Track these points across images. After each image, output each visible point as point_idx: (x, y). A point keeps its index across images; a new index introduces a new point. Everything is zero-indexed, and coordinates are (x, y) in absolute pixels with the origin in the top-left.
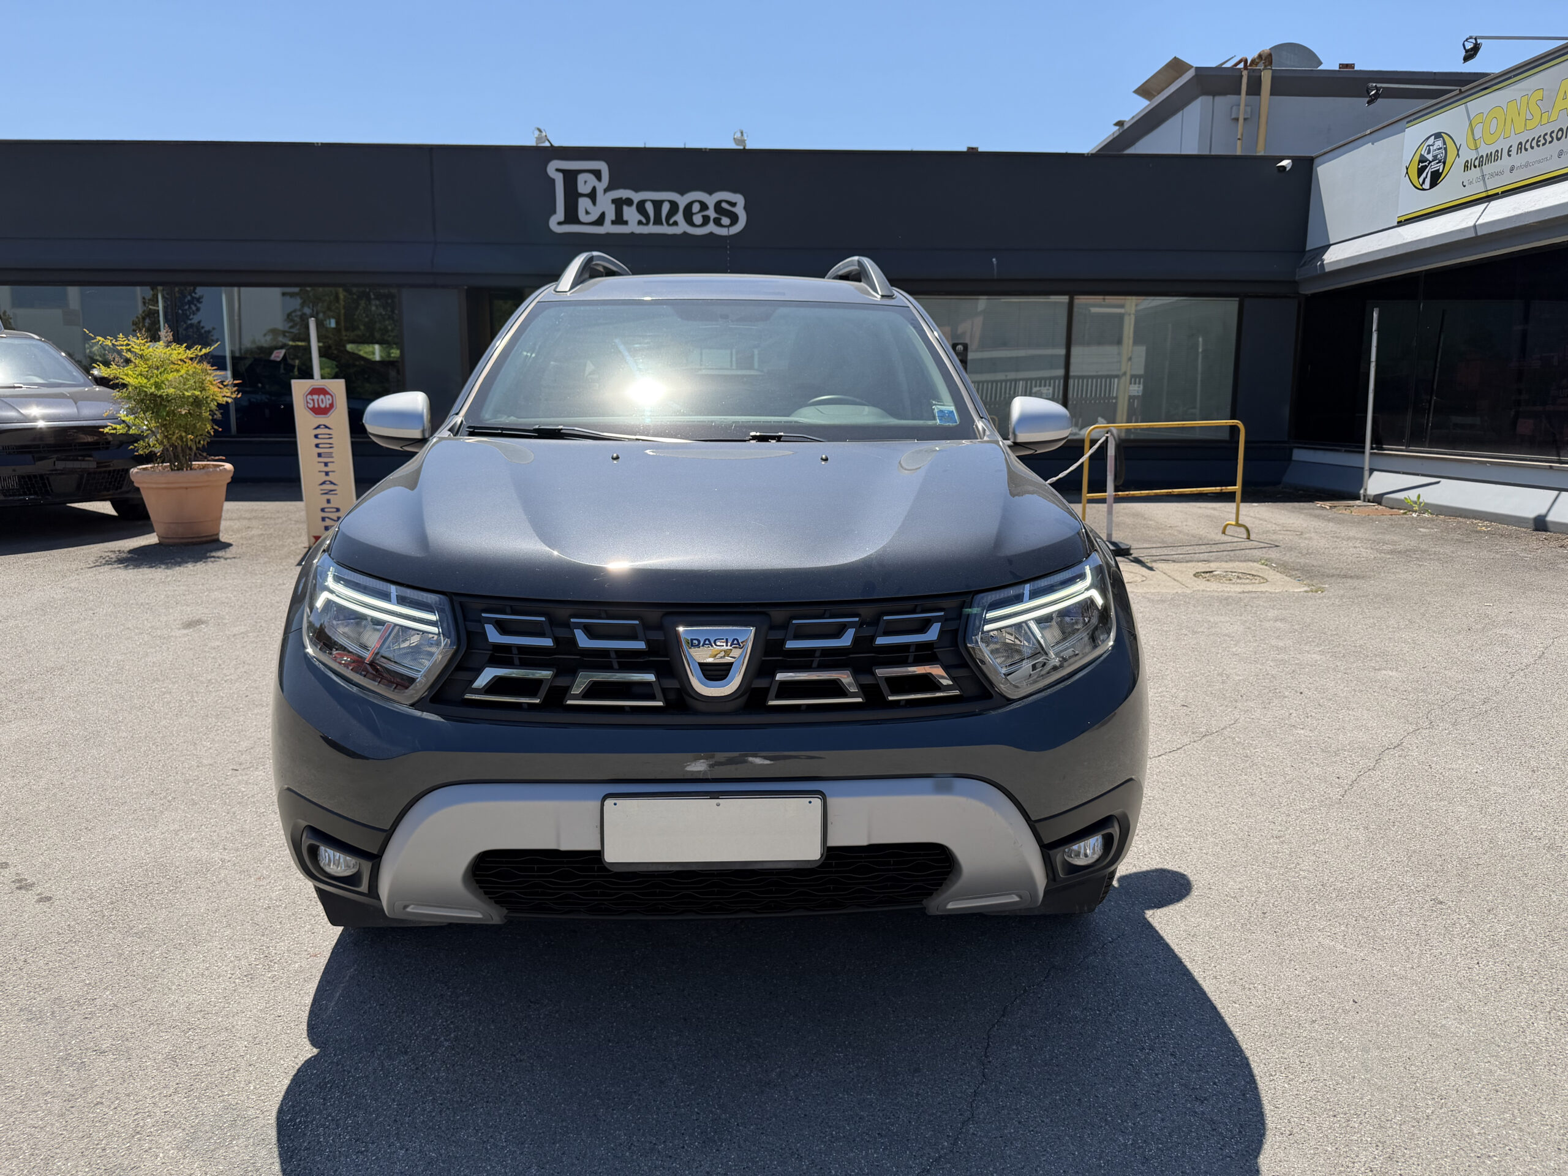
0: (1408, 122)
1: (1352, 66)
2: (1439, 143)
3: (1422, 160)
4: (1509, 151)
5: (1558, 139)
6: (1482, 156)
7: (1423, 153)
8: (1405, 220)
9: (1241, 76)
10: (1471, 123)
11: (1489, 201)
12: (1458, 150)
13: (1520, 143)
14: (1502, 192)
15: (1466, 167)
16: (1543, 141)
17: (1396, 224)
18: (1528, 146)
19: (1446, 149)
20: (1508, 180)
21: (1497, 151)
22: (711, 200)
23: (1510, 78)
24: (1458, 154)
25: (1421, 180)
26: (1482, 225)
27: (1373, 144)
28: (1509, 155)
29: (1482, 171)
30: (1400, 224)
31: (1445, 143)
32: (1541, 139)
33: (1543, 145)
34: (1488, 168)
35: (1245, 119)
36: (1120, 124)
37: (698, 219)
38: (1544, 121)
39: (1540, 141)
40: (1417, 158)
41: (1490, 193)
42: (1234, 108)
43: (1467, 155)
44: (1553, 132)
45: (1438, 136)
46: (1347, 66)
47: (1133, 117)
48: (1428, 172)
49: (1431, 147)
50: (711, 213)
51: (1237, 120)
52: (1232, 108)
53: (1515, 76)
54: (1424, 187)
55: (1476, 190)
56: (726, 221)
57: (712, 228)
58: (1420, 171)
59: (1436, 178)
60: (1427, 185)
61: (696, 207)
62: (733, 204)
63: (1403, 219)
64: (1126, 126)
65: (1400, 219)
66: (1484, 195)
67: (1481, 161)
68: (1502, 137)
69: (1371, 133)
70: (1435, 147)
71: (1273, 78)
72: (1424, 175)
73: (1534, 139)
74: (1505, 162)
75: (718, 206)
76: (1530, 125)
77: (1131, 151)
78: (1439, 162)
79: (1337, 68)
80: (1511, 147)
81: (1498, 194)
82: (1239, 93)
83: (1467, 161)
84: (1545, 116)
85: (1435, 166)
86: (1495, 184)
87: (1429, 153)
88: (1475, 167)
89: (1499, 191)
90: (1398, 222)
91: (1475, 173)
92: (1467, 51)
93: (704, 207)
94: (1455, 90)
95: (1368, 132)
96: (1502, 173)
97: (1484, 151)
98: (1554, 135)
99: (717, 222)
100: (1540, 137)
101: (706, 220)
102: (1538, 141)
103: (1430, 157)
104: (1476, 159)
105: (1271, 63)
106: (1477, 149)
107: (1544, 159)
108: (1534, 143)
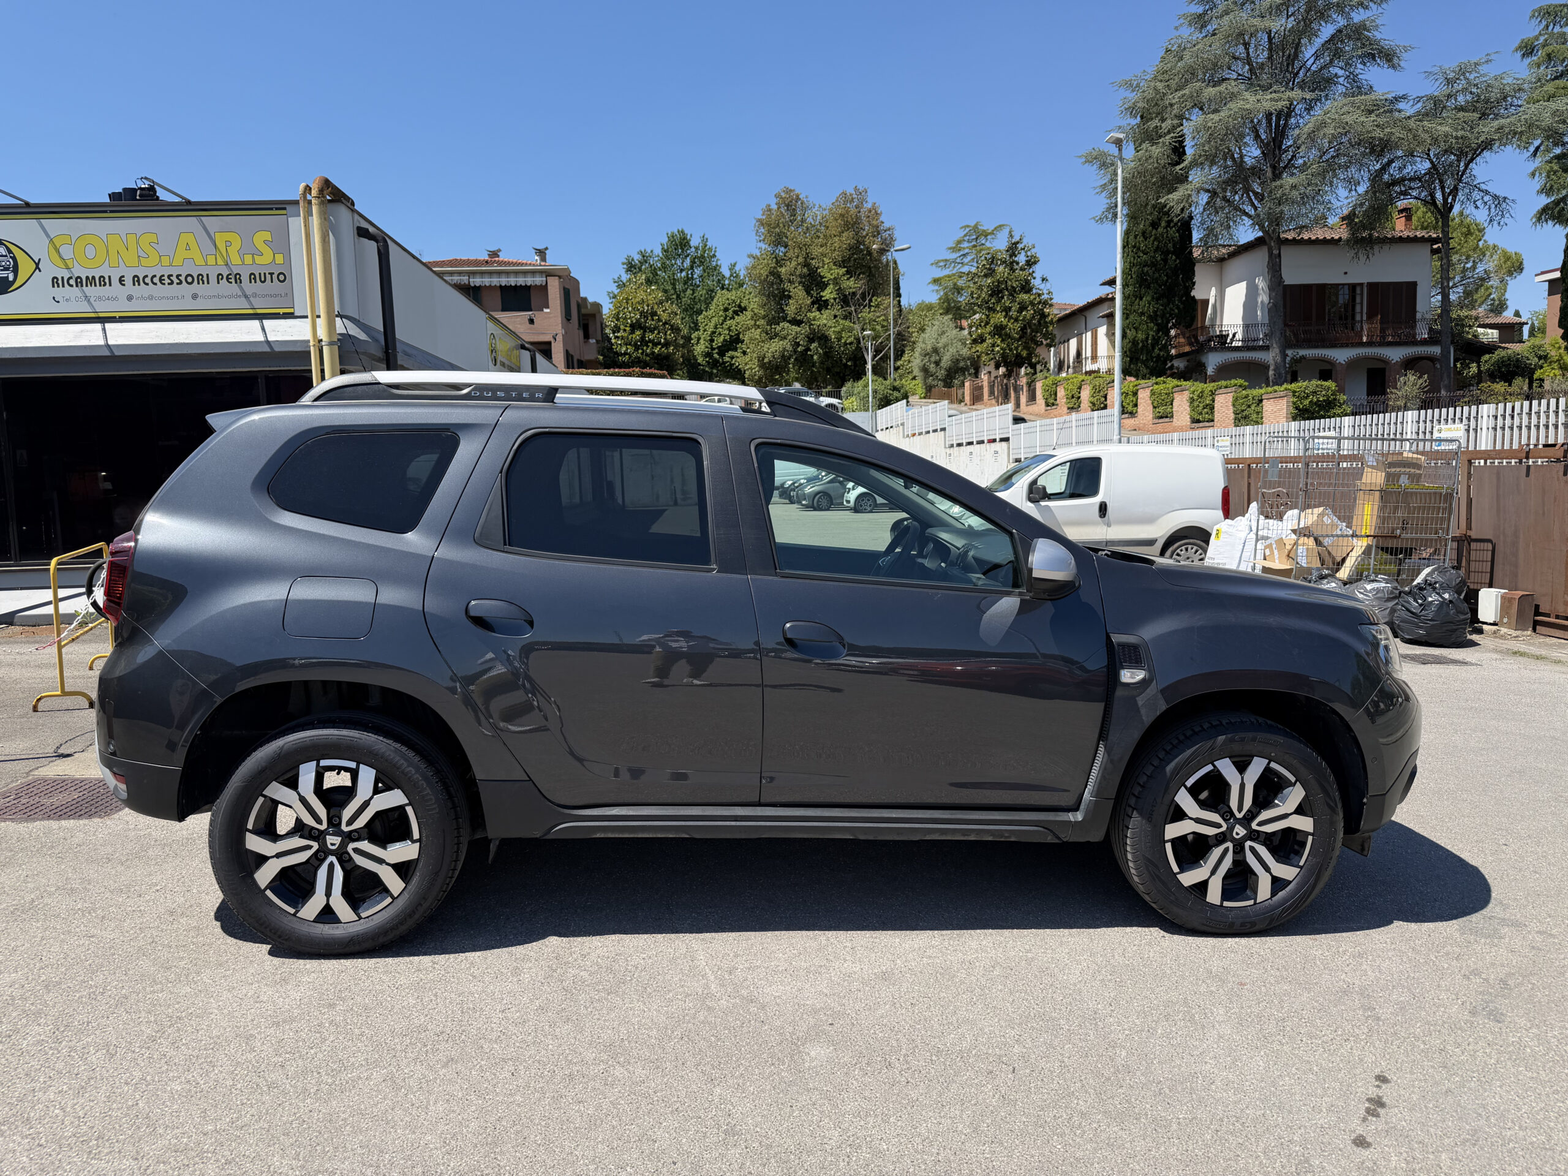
4: (121, 281)
5: (189, 283)
6: (79, 277)
10: (51, 241)
11: (104, 322)
12: (36, 264)
13: (136, 276)
14: (121, 317)
15: (56, 282)
16: (167, 281)
18: (147, 281)
19: (13, 258)
20: (123, 307)
21: (102, 277)
23: (105, 211)
24: (37, 268)
28: (124, 285)
29: (83, 292)
31: (10, 252)
32: (165, 278)
33: (170, 284)
34: (90, 290)
38: (164, 263)
41: (102, 315)
43: (50, 270)
44: (179, 275)
53: (111, 212)
55: (81, 308)
66: (93, 315)
67: (80, 282)
68: (105, 264)
73: (154, 276)
74: (116, 290)
76: (144, 262)
78: (7, 268)
80: (122, 277)
81: (115, 317)
83: (55, 278)
84: (164, 259)
86: (104, 308)
88: (70, 285)
89: (117, 315)
91: (71, 291)
96: (116, 299)
97: (82, 273)
98: (182, 278)
100: (162, 276)
102: (161, 280)
104: (70, 278)
106: (68, 268)
107: (173, 298)
108: (156, 280)
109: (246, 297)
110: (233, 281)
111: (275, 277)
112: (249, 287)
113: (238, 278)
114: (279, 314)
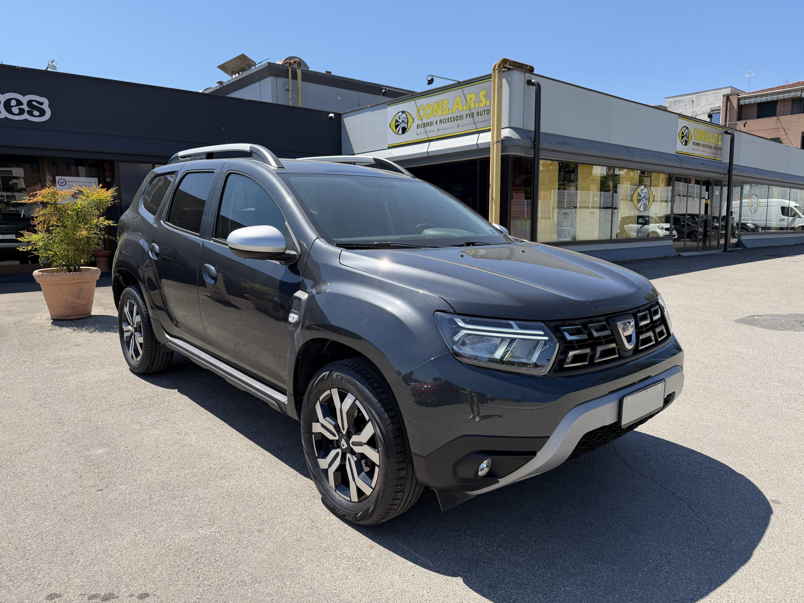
0: (388, 105)
1: (330, 73)
2: (404, 115)
3: (397, 121)
4: (436, 123)
5: (457, 120)
6: (424, 123)
7: (397, 119)
8: (392, 147)
9: (288, 70)
10: (418, 109)
11: (430, 142)
12: (413, 120)
13: (441, 120)
14: (435, 139)
15: (418, 127)
16: (450, 120)
17: (387, 148)
18: (444, 121)
19: (407, 118)
20: (436, 135)
21: (431, 122)
22: (25, 99)
23: (433, 93)
24: (413, 121)
25: (397, 130)
26: (430, 152)
27: (372, 112)
28: (437, 124)
29: (425, 129)
30: (389, 148)
31: (407, 116)
32: (450, 119)
33: (451, 121)
34: (428, 128)
35: (292, 90)
36: (220, 83)
37: (15, 110)
38: (450, 112)
39: (449, 120)
40: (394, 121)
41: (430, 139)
42: (286, 85)
43: (418, 122)
44: (454, 117)
45: (403, 112)
46: (329, 72)
47: (229, 81)
48: (400, 128)
49: (401, 117)
50: (25, 107)
51: (288, 90)
52: (285, 84)
53: (436, 92)
54: (399, 133)
55: (423, 137)
56: (36, 113)
57: (26, 116)
58: (397, 126)
59: (404, 130)
60: (400, 132)
61: (13, 103)
62: (42, 104)
63: (390, 146)
64: (224, 85)
65: (389, 146)
66: (427, 139)
67: (424, 125)
68: (432, 116)
69: (370, 107)
70: (402, 117)
71: (302, 73)
72: (398, 128)
73: (446, 119)
74: (435, 127)
75: (30, 103)
76: (444, 113)
77: (228, 96)
78: (405, 123)
79: (325, 73)
80: (437, 121)
81: (433, 139)
82: (288, 77)
83: (418, 125)
84: (450, 110)
85: (403, 125)
86: (431, 136)
87: (400, 119)
88: (422, 127)
89: (434, 138)
90: (388, 147)
91: (422, 130)
92: (429, 81)
93: (19, 103)
94: (408, 94)
95: (369, 106)
96: (434, 131)
97: (425, 121)
98: (455, 118)
99: (30, 113)
100: (449, 118)
101: (22, 112)
102: (448, 120)
103: (400, 121)
104: (422, 124)
105: (300, 66)
106: (422, 120)
107: (451, 128)
108: (447, 121)
109: (475, 123)
110: (471, 116)
111: (486, 112)
112: (476, 118)
113: (472, 115)
114: (485, 130)
